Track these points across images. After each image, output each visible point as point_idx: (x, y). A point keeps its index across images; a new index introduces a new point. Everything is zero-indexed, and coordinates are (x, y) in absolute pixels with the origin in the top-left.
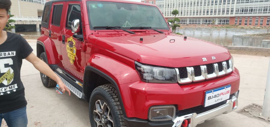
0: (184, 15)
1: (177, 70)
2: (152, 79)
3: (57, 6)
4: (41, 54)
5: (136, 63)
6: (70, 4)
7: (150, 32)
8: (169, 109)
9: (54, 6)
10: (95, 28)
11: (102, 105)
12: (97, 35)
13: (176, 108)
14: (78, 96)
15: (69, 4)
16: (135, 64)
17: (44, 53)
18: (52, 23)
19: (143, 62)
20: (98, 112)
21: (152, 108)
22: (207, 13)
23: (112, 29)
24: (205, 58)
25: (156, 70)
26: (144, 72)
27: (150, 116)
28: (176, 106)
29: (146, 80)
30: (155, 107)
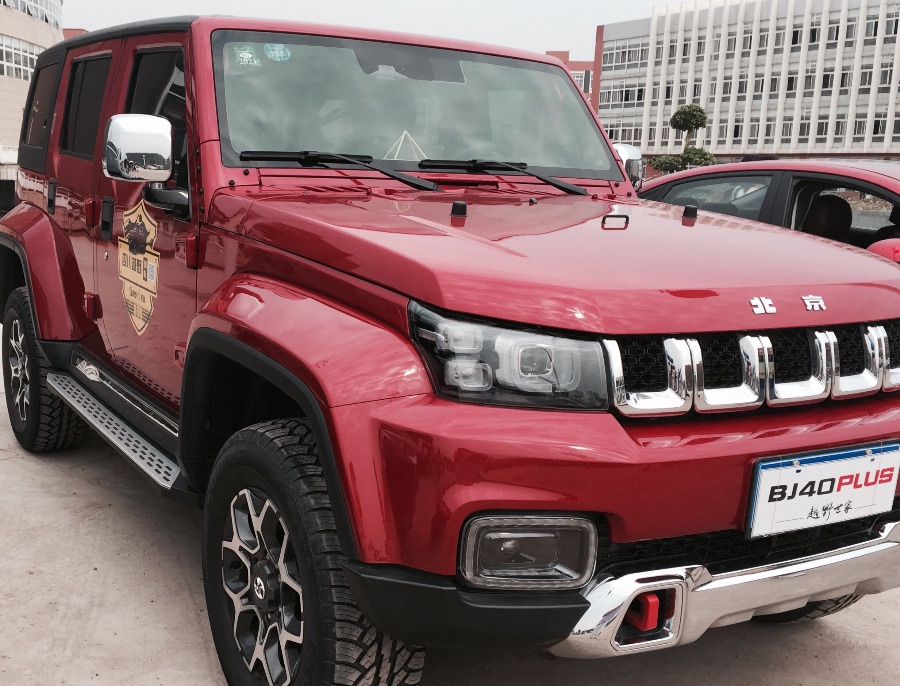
0: (753, 142)
1: (613, 347)
2: (487, 386)
3: (86, 61)
4: (12, 296)
5: (416, 307)
6: (139, 47)
7: (520, 187)
8: (566, 531)
9: (75, 65)
10: (247, 157)
11: (258, 515)
12: (255, 190)
13: (600, 534)
14: (159, 479)
15: (135, 51)
16: (410, 312)
17: (24, 289)
18: (64, 145)
19: (448, 306)
20: (241, 549)
21: (481, 521)
22: (876, 132)
23: (327, 168)
24: (767, 302)
25: (510, 345)
26: (450, 355)
27: (469, 563)
28: (601, 520)
29: (456, 388)
30: (494, 520)
